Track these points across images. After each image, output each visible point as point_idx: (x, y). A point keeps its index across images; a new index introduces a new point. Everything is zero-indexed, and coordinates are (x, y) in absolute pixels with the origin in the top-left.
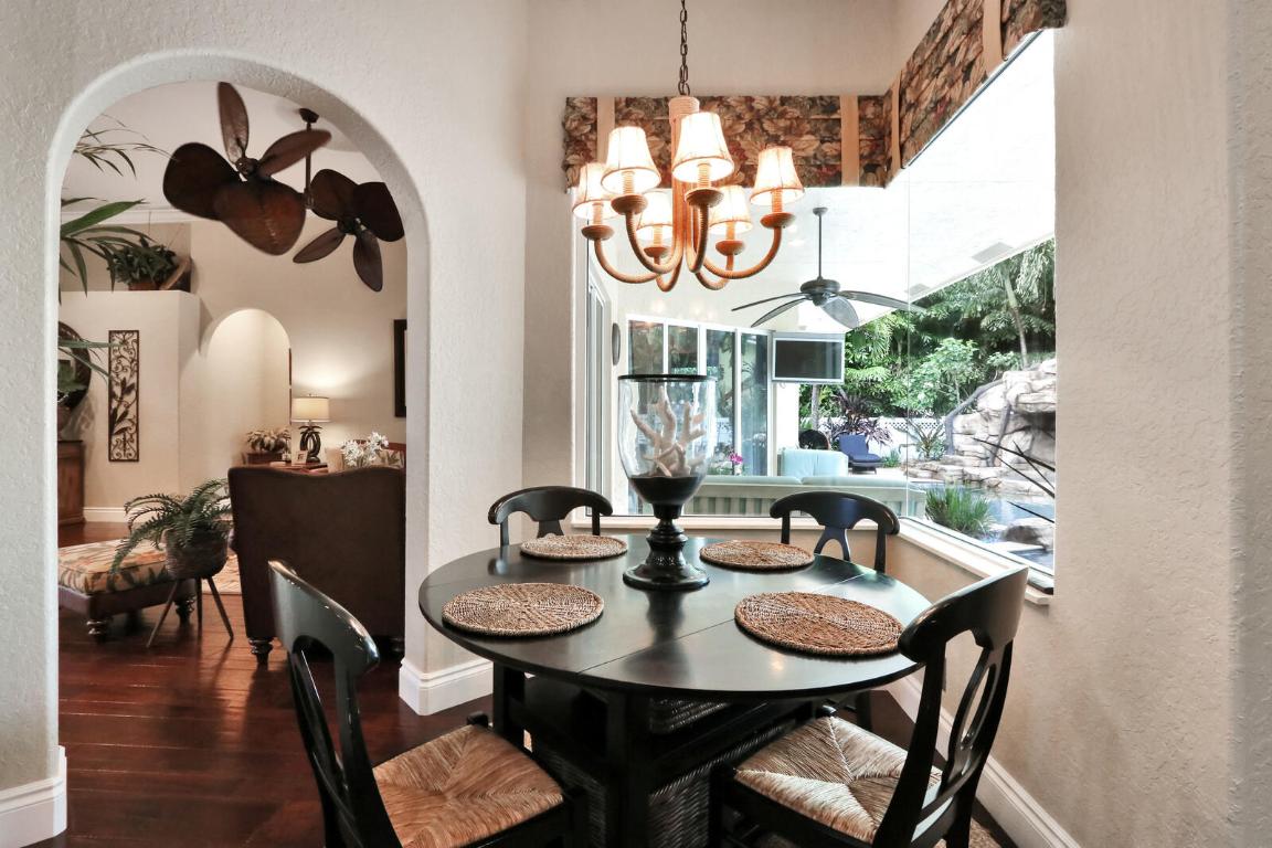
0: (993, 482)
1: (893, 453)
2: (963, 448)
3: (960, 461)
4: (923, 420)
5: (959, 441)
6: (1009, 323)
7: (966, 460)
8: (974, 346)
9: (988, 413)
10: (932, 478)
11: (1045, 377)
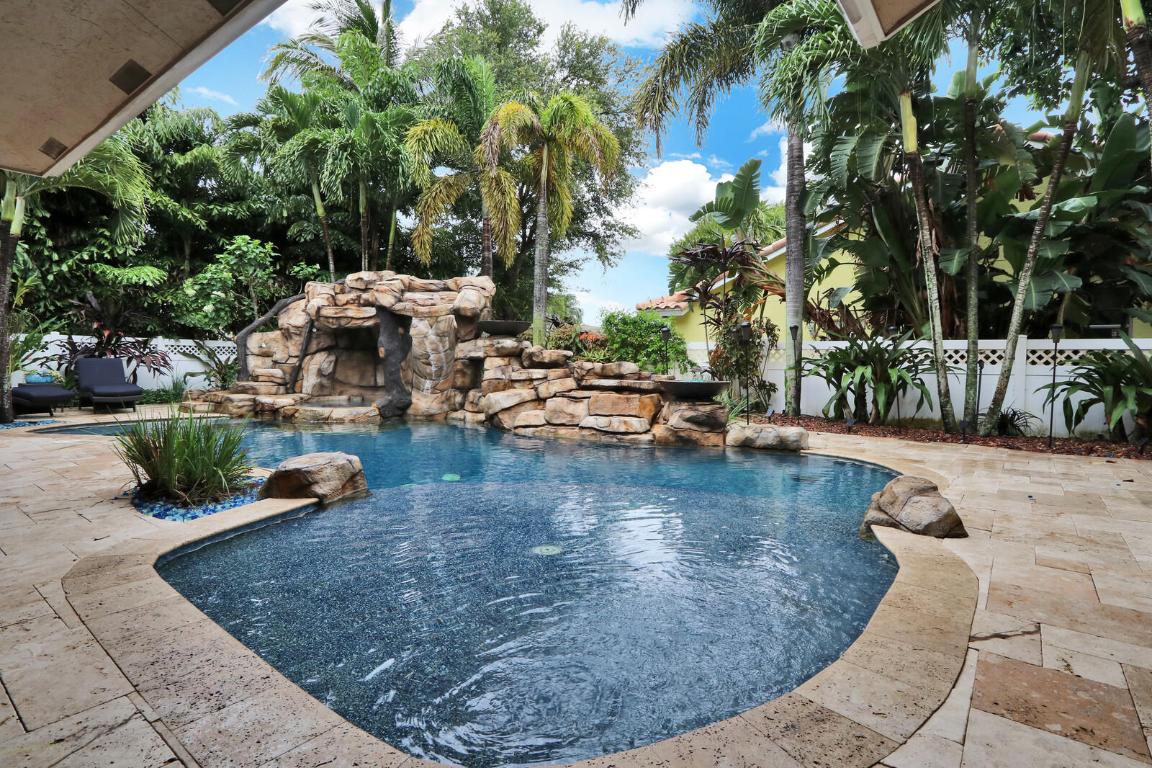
0: (289, 410)
1: (176, 385)
2: (259, 371)
3: (253, 388)
4: (220, 343)
5: (253, 363)
6: (317, 236)
7: (261, 386)
8: (274, 250)
9: (288, 329)
10: (214, 411)
11: (350, 292)
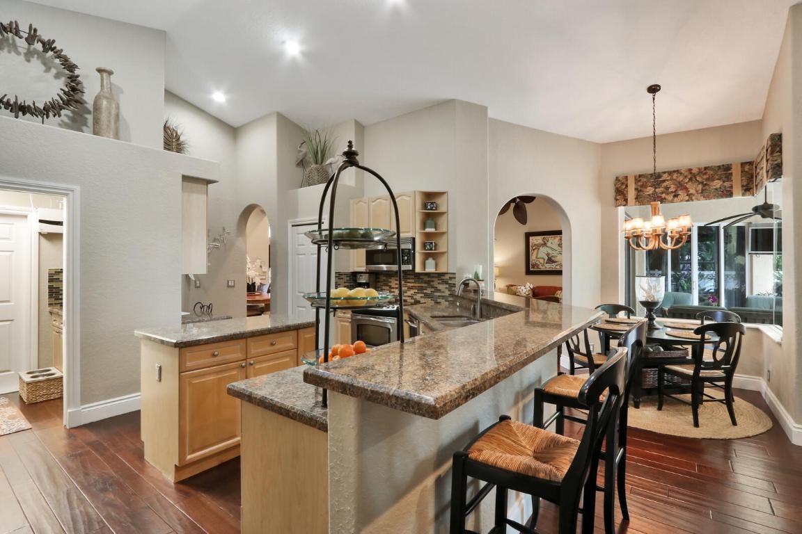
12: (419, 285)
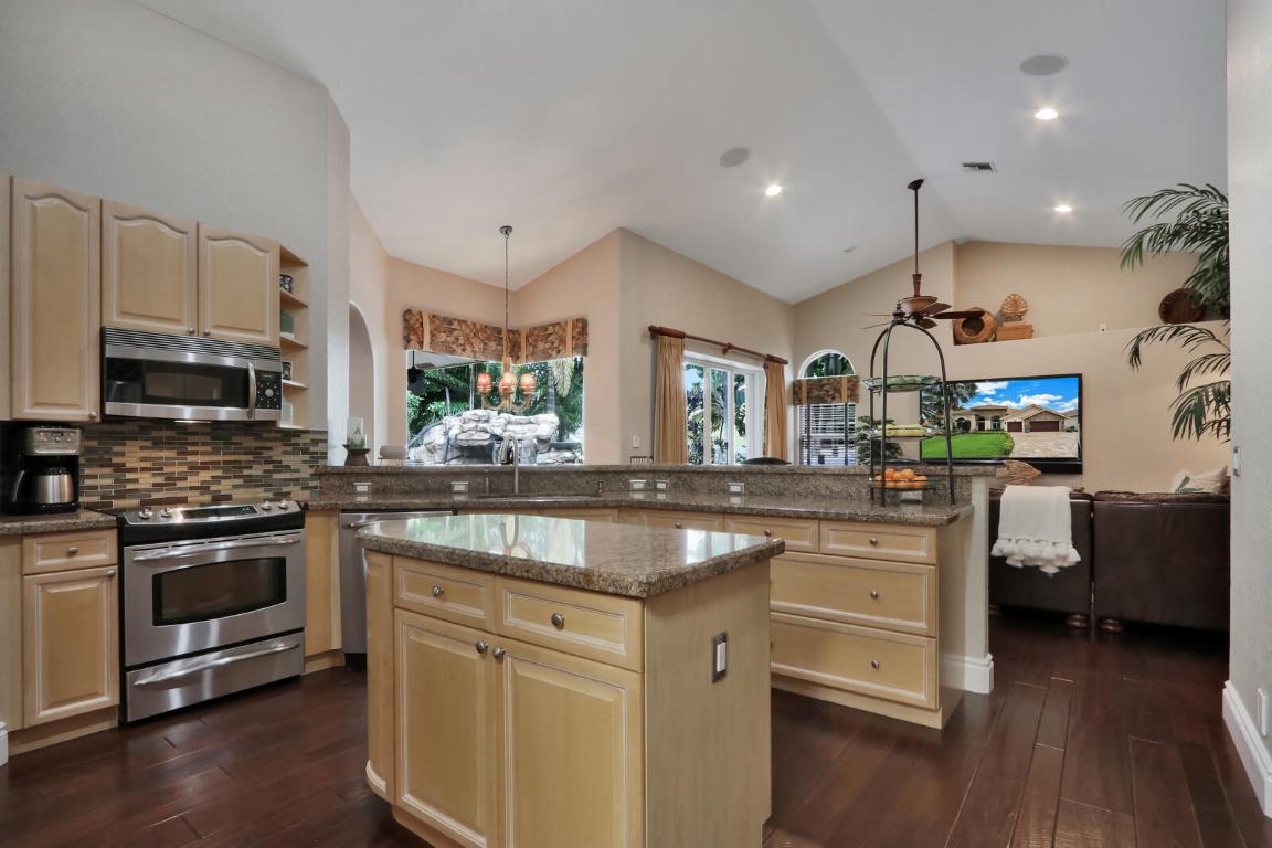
9: (433, 446)
11: (470, 423)
12: (227, 458)
